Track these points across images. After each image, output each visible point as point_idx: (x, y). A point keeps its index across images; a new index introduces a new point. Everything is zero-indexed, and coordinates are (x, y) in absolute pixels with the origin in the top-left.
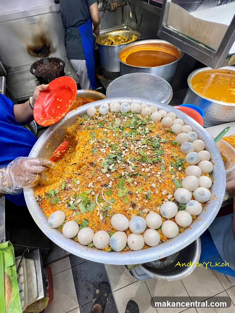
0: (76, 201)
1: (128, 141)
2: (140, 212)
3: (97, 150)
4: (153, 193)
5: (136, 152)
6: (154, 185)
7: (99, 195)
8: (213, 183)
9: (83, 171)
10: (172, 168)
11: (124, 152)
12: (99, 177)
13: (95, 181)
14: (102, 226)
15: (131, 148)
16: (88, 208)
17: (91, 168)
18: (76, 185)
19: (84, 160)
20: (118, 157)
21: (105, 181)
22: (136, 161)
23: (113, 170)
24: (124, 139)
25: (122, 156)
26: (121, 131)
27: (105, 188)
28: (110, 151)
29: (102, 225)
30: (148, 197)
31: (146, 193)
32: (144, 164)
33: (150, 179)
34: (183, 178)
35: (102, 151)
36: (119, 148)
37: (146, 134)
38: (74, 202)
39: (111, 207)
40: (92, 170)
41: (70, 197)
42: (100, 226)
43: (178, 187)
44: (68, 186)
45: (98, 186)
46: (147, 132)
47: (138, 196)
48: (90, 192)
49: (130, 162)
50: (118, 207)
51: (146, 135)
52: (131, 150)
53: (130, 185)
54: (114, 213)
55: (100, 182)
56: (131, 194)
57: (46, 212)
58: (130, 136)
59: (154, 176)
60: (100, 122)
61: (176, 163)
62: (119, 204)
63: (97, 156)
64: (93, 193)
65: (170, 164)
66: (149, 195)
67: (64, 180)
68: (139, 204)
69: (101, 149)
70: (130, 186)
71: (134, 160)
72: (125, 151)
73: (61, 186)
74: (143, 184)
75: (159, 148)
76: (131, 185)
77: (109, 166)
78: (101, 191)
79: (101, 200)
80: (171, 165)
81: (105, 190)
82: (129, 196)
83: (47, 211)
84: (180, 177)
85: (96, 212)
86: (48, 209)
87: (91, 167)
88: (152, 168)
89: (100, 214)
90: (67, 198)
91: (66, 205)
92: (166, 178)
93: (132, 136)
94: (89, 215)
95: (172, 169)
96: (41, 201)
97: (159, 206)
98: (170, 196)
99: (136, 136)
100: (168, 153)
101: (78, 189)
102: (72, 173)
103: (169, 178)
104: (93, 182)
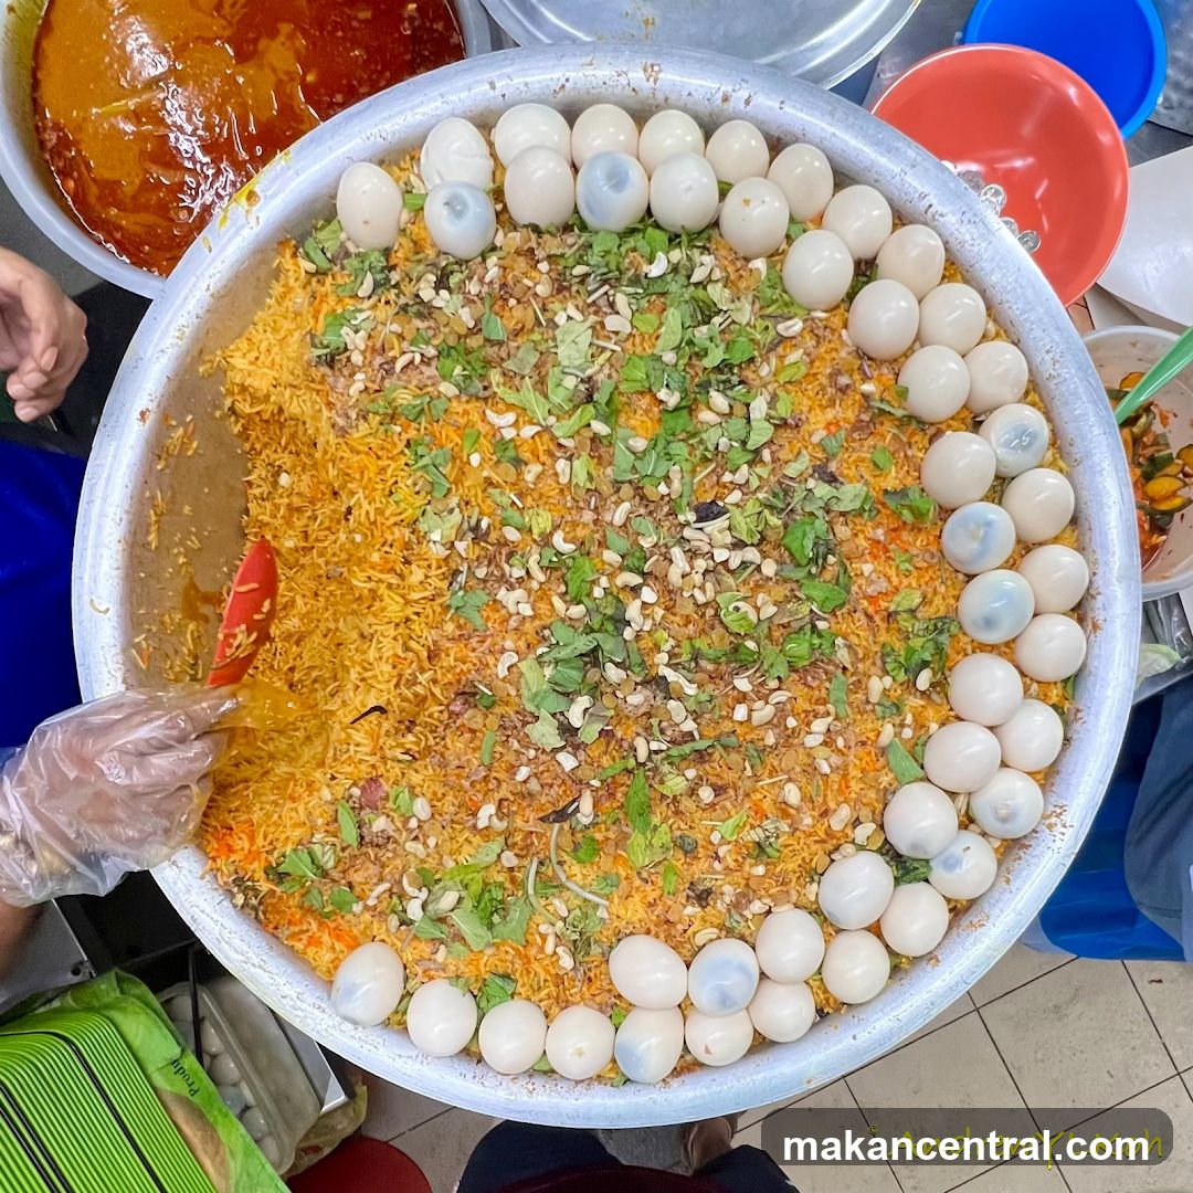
0: (432, 898)
1: (651, 513)
2: (731, 916)
3: (481, 597)
4: (787, 829)
5: (701, 599)
6: (792, 794)
7: (541, 863)
8: (1067, 740)
9: (431, 742)
10: (888, 681)
11: (633, 611)
12: (523, 773)
13: (504, 792)
14: (573, 991)
15: (674, 576)
16: (499, 929)
17: (471, 717)
18: (413, 823)
19: (421, 678)
20: (608, 644)
21: (555, 787)
22: (703, 663)
23: (590, 733)
24: (626, 506)
25: (628, 634)
26: (600, 427)
27: (562, 828)
28: (558, 603)
29: (574, 987)
30: (768, 850)
31: (756, 835)
32: (743, 684)
33: (776, 763)
34: (934, 726)
35: (512, 609)
36: (604, 581)
37: (755, 458)
38: (424, 907)
39: (602, 913)
40: (474, 726)
41: (400, 882)
42: (564, 990)
43: (905, 781)
44: (374, 829)
45: (526, 821)
46: (761, 433)
47: (722, 851)
48: (493, 857)
49: (671, 675)
50: (635, 911)
51: (751, 464)
52: (670, 592)
53: (682, 808)
54: (619, 937)
55: (531, 795)
56: (687, 848)
57: (299, 946)
58: (660, 473)
59: (796, 741)
60: (452, 341)
61: (911, 651)
62: (637, 897)
63: (489, 641)
64: (509, 859)
65: (879, 663)
66: (772, 840)
67: (339, 791)
68: (727, 889)
69: (502, 594)
70: (677, 813)
71: (696, 656)
72: (638, 603)
73: (336, 820)
74: (741, 791)
75: (825, 559)
76: (687, 804)
77: (562, 702)
78: (547, 844)
79: (550, 885)
80: (884, 663)
81: (566, 841)
82: (677, 859)
83: (305, 942)
84: (920, 725)
85: (539, 941)
86: (305, 928)
87: (471, 712)
88: (784, 699)
89: (560, 950)
90: (386, 886)
91: (394, 921)
92: (852, 744)
93: (675, 471)
94: (507, 952)
95: (885, 691)
96: (260, 904)
97: (816, 878)
98: (865, 831)
99: (694, 472)
100: (870, 591)
101: (432, 842)
102: (372, 760)
103: (864, 743)
104: (497, 796)
